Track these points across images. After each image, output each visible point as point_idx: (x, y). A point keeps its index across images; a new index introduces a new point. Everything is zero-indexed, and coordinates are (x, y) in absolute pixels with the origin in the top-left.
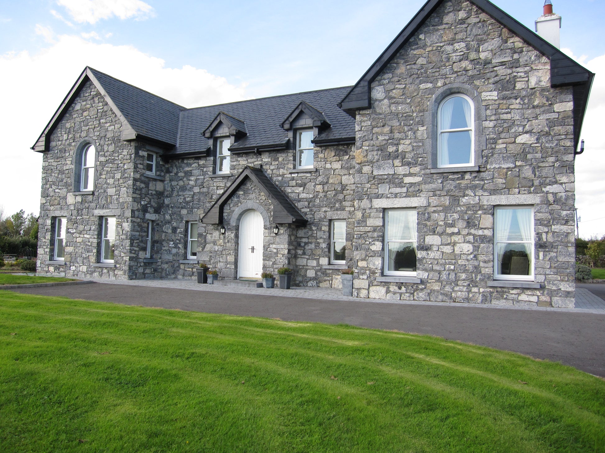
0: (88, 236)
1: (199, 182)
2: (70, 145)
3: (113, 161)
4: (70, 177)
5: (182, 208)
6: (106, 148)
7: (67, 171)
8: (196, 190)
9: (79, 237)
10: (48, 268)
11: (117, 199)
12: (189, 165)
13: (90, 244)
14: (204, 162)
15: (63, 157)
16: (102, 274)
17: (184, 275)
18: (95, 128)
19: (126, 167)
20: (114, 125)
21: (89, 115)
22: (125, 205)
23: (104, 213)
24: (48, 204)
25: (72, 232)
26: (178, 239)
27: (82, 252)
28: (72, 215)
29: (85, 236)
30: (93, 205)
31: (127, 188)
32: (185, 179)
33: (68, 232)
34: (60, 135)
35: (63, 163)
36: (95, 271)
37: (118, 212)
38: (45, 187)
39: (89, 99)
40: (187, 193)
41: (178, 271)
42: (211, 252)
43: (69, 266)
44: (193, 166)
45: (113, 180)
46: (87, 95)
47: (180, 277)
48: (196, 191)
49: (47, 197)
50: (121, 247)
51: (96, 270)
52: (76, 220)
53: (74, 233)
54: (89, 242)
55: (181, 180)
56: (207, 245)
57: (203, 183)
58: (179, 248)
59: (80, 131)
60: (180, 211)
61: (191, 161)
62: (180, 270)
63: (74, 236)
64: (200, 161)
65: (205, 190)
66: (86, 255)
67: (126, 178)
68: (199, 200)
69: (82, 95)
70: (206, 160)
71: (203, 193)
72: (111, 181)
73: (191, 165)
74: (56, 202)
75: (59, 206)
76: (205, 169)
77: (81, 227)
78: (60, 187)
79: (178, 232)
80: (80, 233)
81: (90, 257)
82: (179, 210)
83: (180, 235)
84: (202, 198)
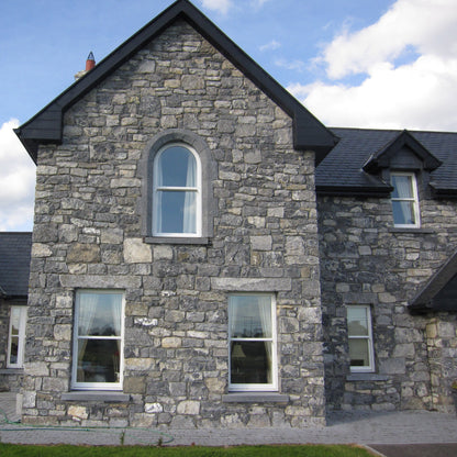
0: (200, 335)
1: (370, 238)
2: (129, 137)
3: (258, 183)
4: (132, 205)
5: (338, 281)
6: (237, 156)
7: (123, 192)
8: (365, 251)
9: (171, 336)
10: (66, 409)
11: (279, 259)
12: (343, 208)
13: (206, 352)
14: (376, 205)
15: (106, 160)
16: (249, 416)
17: (353, 403)
18: (200, 113)
19: (295, 196)
20: (256, 116)
21: (181, 87)
22: (303, 272)
23: (244, 285)
24: (62, 259)
25: (147, 324)
26: (335, 338)
27: (181, 370)
28: (142, 286)
29: (191, 333)
30: (210, 267)
31: (303, 237)
32: (339, 231)
33: (134, 325)
34: (96, 115)
35: (110, 172)
36: (225, 413)
37: (285, 284)
38: (46, 219)
39: (179, 57)
40: (346, 256)
41: (342, 395)
42: (407, 359)
43: (141, 402)
44: (353, 210)
45: (263, 220)
46: (173, 49)
47: (346, 407)
48: (365, 253)
49: (57, 242)
50: (301, 358)
51: (230, 408)
52: (156, 298)
53: (152, 327)
54: (204, 347)
55: (330, 231)
56: (398, 347)
57: (376, 240)
58: (339, 352)
59: (156, 114)
60: (334, 287)
61: (348, 202)
62: (345, 394)
63: (152, 333)
64: (366, 204)
65: (383, 252)
66: (197, 376)
67: (297, 217)
68: (373, 268)
69: (159, 47)
70: (379, 203)
71: (379, 257)
72: (259, 221)
73: (349, 209)
74: (89, 255)
75: (100, 266)
76: (378, 218)
77: (177, 315)
78: (97, 224)
79: (333, 324)
80: (175, 327)
81: (208, 380)
82: (332, 284)
83: (338, 330)
84: (378, 266)
